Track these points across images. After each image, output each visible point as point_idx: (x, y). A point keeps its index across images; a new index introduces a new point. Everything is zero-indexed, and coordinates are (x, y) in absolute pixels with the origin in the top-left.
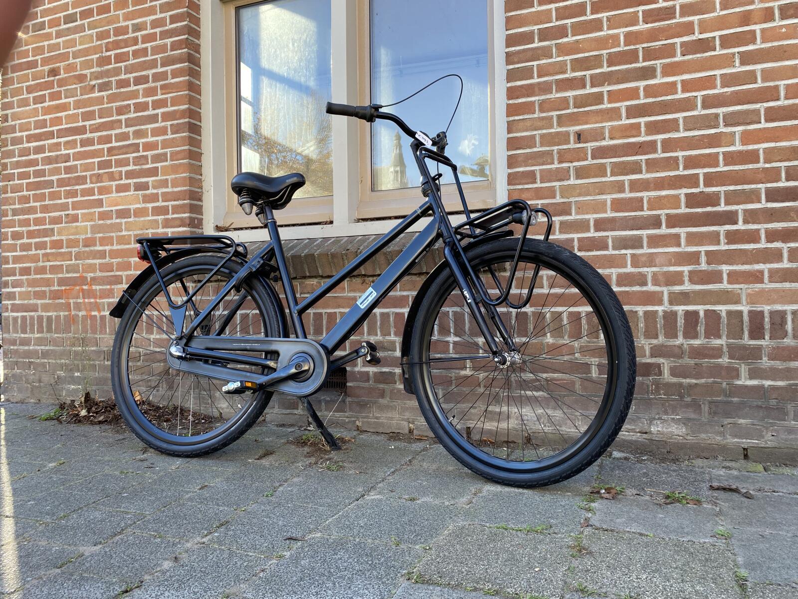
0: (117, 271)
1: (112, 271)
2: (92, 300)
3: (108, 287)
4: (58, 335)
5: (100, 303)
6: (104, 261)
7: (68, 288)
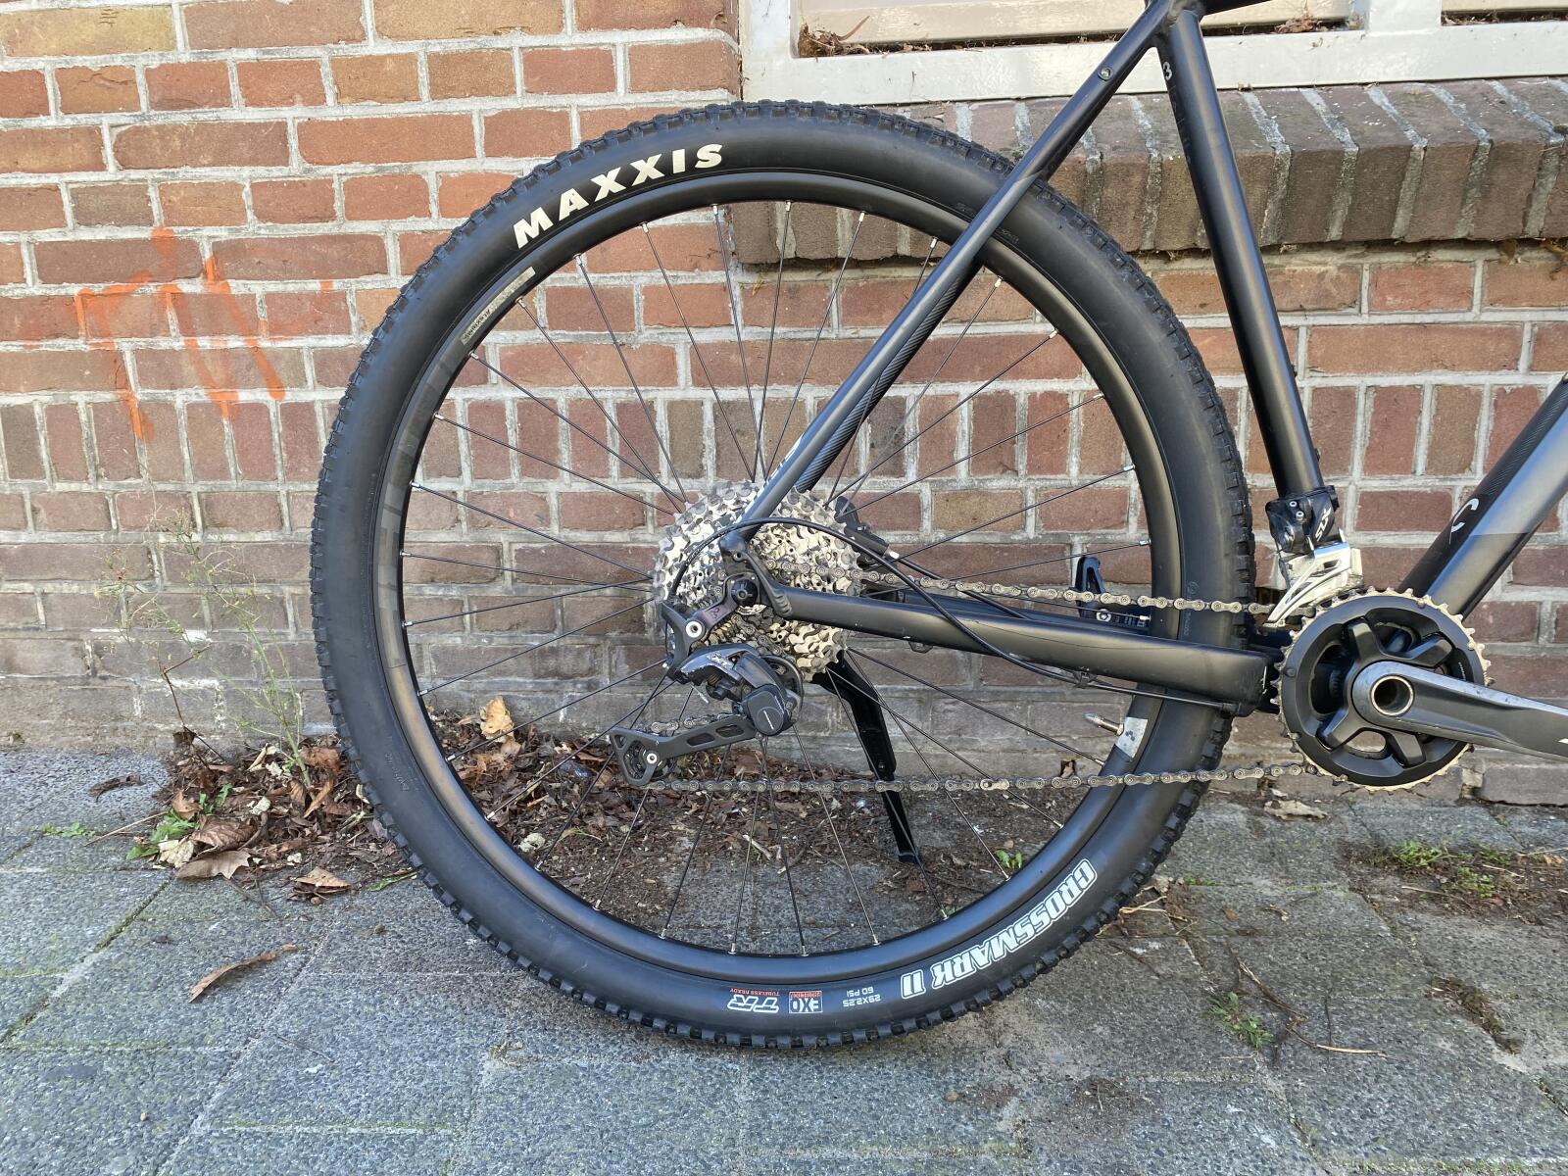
0: (350, 217)
1: (328, 216)
2: (235, 342)
3: (314, 285)
4: (74, 486)
5: (277, 355)
6: (276, 172)
7: (98, 288)
